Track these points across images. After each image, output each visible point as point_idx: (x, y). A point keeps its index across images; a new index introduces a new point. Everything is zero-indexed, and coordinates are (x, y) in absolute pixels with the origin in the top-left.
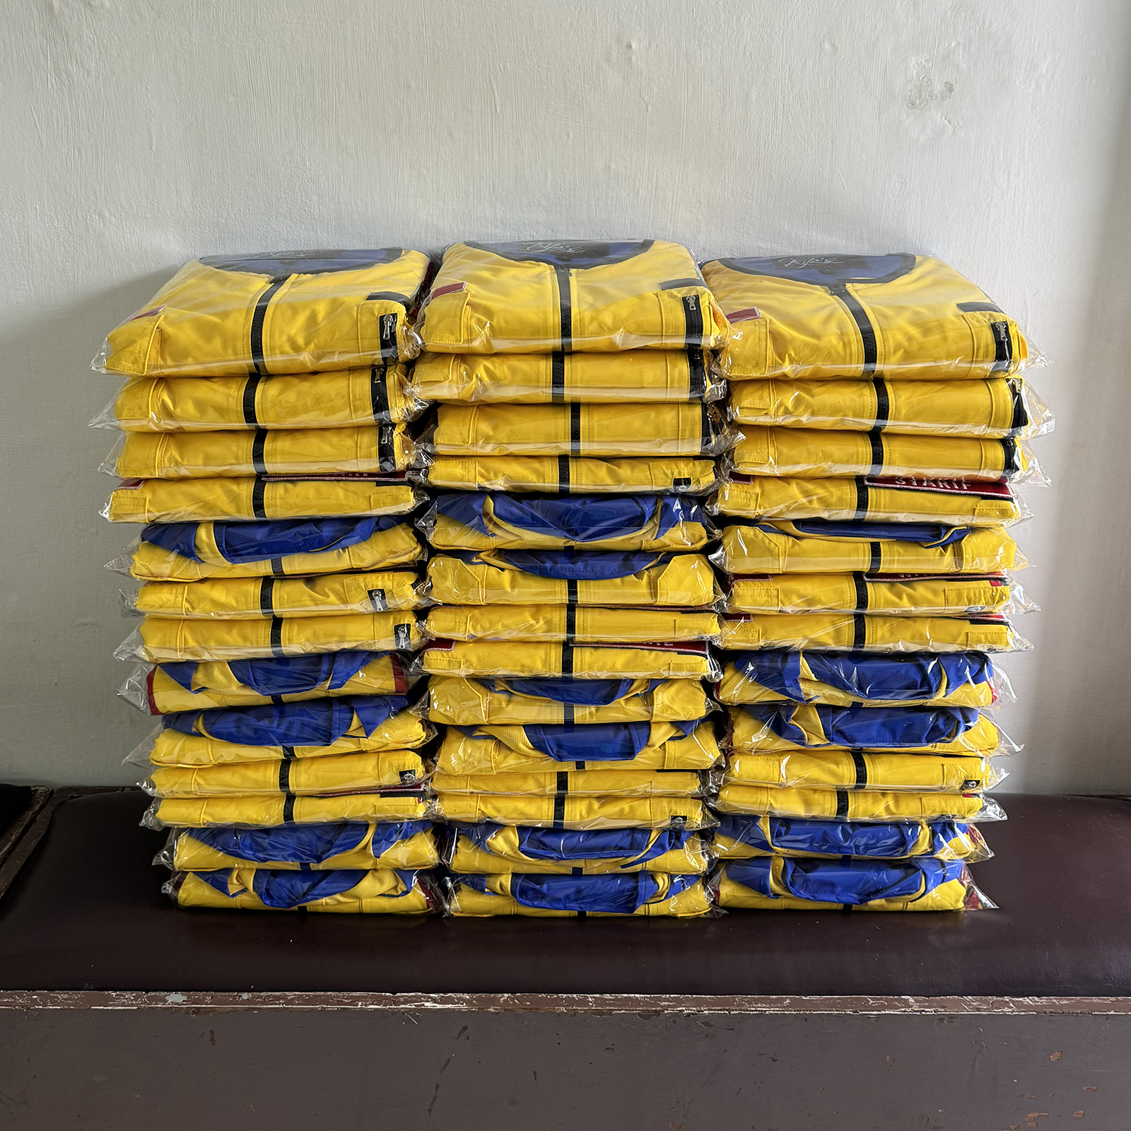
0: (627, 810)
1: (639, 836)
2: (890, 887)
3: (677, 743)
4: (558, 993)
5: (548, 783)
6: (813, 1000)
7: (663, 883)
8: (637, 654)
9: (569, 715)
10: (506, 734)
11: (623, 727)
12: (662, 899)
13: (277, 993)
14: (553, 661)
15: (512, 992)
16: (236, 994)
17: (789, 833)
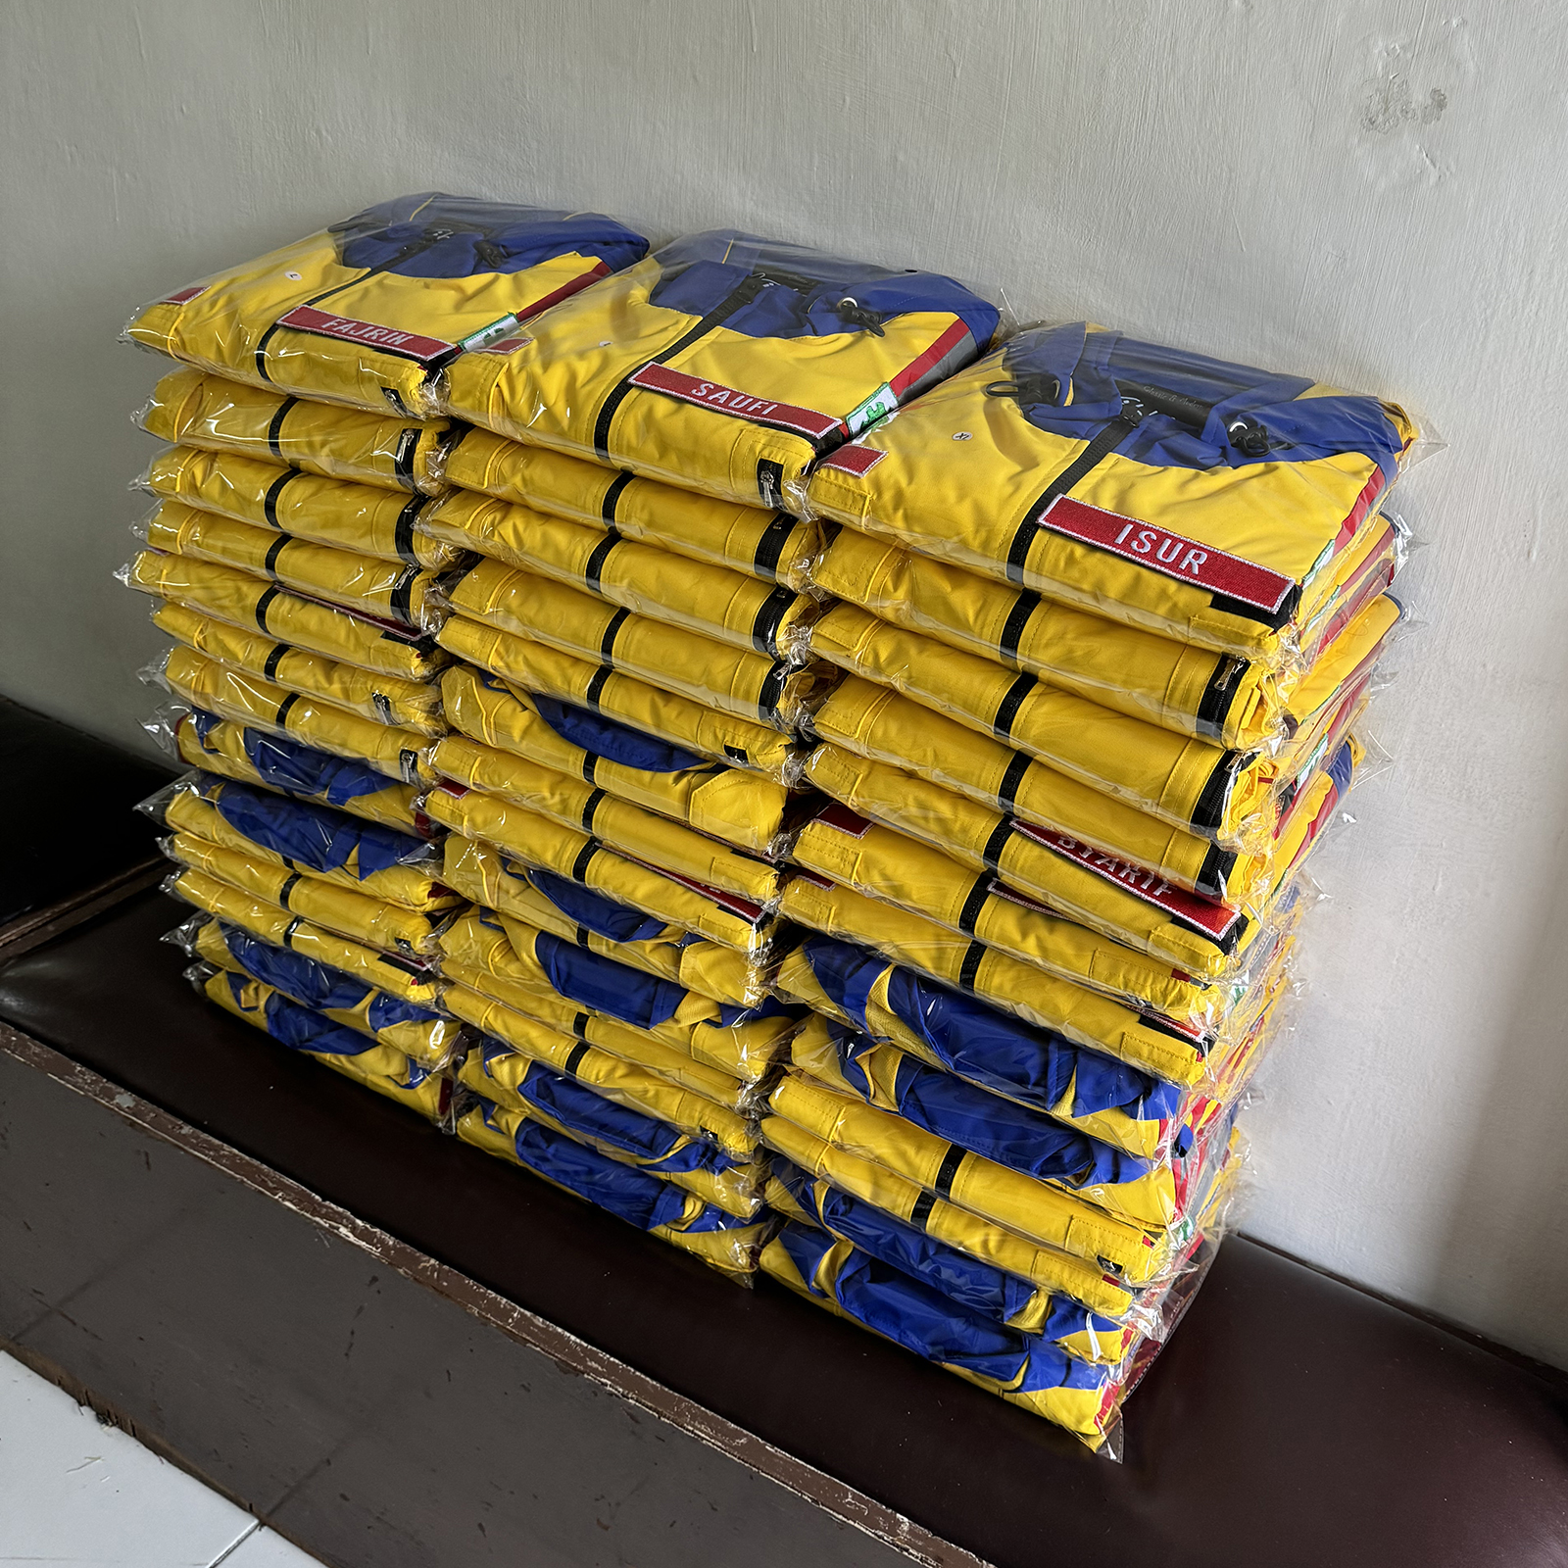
0: (651, 1093)
1: (662, 1134)
2: (975, 1355)
3: (712, 1030)
4: (489, 1288)
5: (564, 1018)
6: (777, 1457)
7: (691, 1209)
8: (667, 888)
9: (582, 935)
10: (515, 933)
11: (652, 982)
12: (683, 1229)
13: (217, 1142)
14: (566, 857)
15: (443, 1261)
16: (180, 1122)
17: (850, 1215)
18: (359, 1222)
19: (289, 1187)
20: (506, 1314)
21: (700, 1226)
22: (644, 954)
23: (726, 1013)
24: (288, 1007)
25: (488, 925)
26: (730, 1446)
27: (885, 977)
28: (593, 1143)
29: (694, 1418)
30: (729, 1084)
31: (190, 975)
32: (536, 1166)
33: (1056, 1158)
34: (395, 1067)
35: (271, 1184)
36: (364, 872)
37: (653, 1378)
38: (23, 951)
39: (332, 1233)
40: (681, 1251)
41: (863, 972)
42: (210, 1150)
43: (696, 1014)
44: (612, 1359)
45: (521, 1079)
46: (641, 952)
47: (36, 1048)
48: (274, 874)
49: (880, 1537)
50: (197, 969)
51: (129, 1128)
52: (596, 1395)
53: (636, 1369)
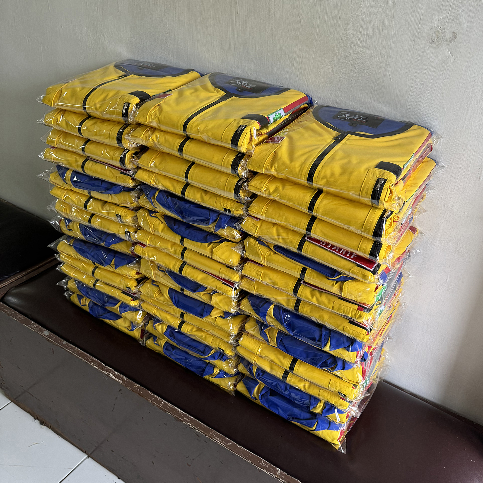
0: (204, 337)
1: (207, 349)
2: (301, 419)
3: (222, 319)
4: (155, 394)
5: (177, 313)
6: (241, 449)
7: (216, 371)
8: (207, 277)
9: (182, 290)
10: (162, 288)
11: (204, 304)
12: (213, 377)
13: (74, 347)
14: (176, 267)
15: (141, 385)
16: (63, 340)
17: (264, 376)
18: (116, 373)
19: (95, 361)
20: (160, 402)
21: (218, 376)
22: (201, 296)
23: (226, 314)
24: (95, 305)
25: (154, 285)
26: (227, 445)
27: (272, 307)
28: (186, 350)
29: (216, 436)
30: (227, 335)
31: (66, 294)
32: (169, 356)
33: (325, 362)
34: (127, 325)
35: (90, 360)
36: (116, 266)
37: (204, 423)
38: (16, 285)
39: (108, 376)
40: (212, 384)
41: (266, 305)
42: (71, 349)
43: (217, 314)
44: (191, 417)
45: (164, 331)
46: (199, 296)
47: (20, 316)
48: (90, 266)
49: (271, 475)
50: (68, 292)
51: (48, 342)
52: (186, 428)
53: (199, 420)
